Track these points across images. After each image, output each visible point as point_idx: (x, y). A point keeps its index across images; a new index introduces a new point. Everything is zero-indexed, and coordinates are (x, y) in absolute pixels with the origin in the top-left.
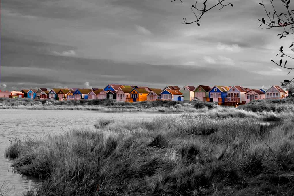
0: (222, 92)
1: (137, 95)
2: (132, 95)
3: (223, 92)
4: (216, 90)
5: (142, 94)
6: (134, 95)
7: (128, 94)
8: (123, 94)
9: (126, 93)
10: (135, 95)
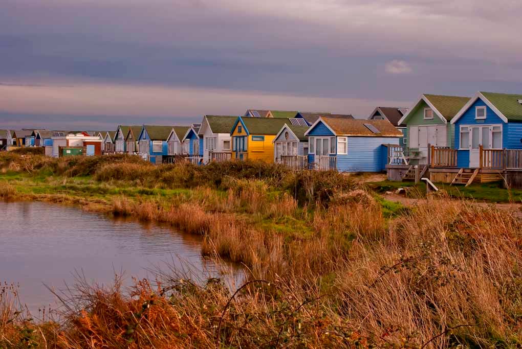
0: (506, 120)
2: (235, 138)
3: (510, 121)
4: (481, 111)
5: (263, 138)
6: (238, 139)
7: (226, 136)
8: (215, 138)
9: (220, 135)
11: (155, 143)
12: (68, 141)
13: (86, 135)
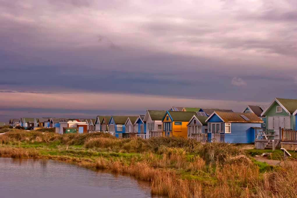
1: (171, 123)
2: (164, 124)
5: (181, 123)
6: (167, 124)
7: (160, 122)
8: (153, 123)
9: (156, 121)
10: (169, 124)
11: (118, 126)
12: (68, 124)
13: (78, 121)
